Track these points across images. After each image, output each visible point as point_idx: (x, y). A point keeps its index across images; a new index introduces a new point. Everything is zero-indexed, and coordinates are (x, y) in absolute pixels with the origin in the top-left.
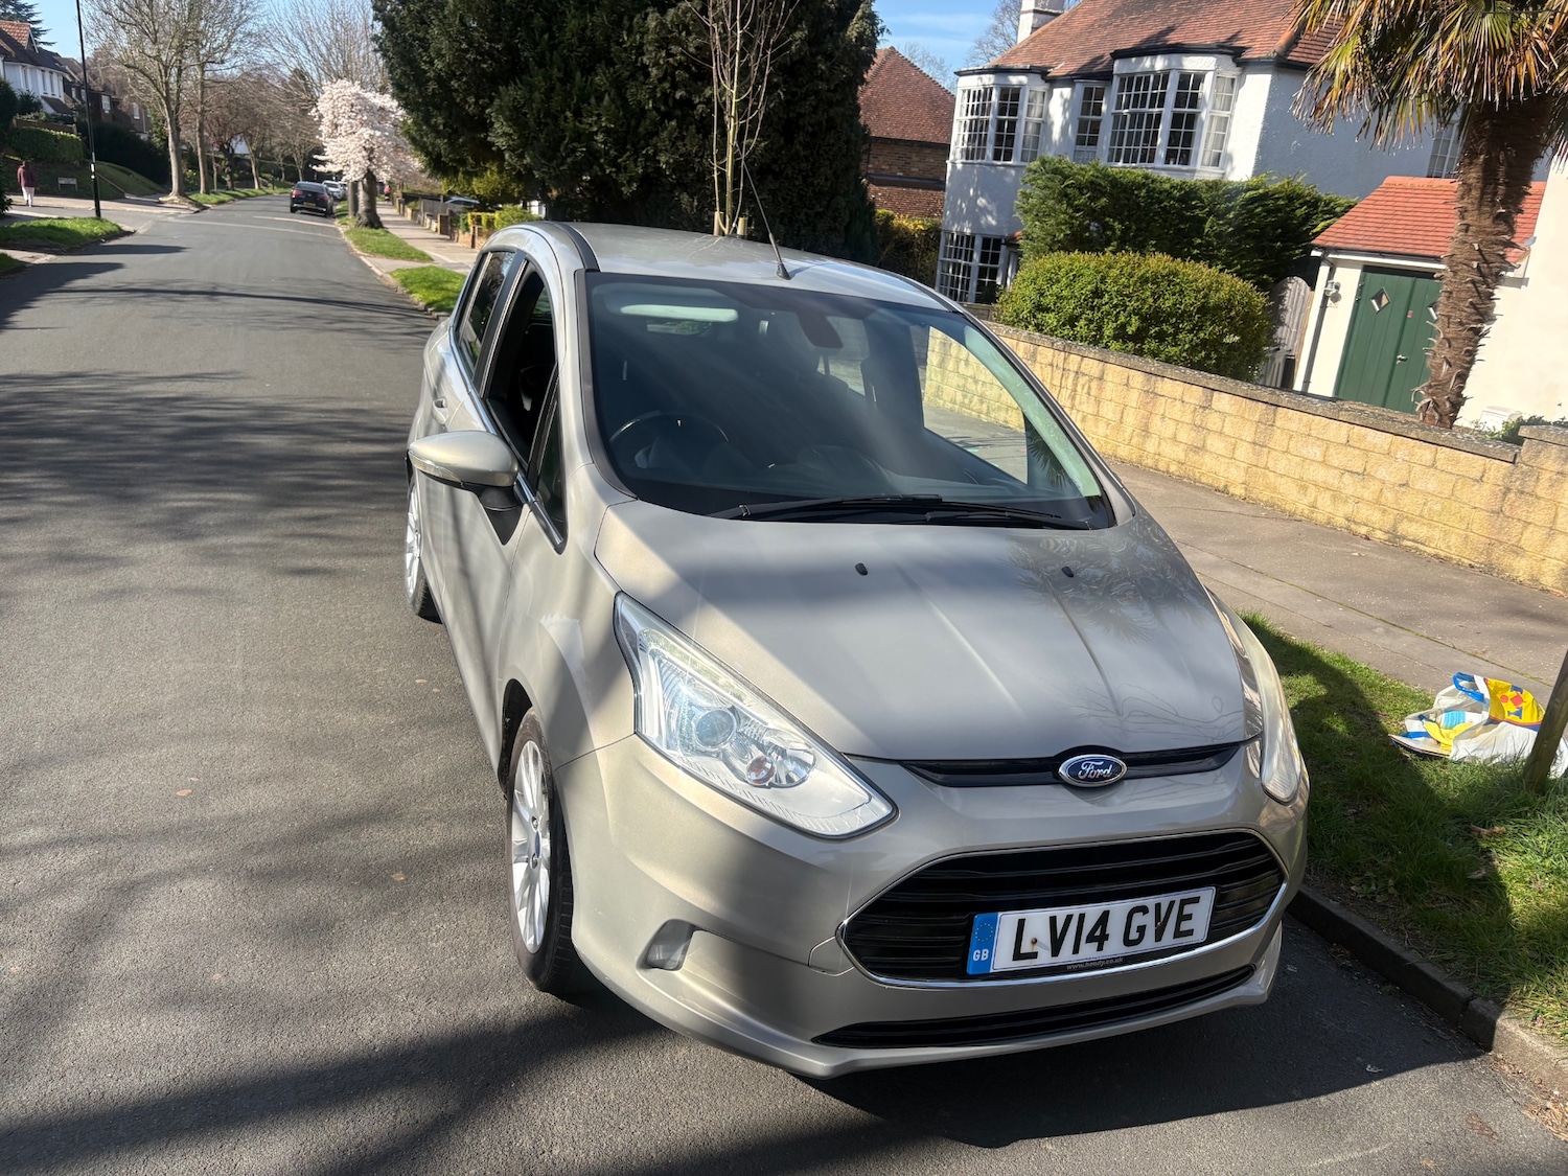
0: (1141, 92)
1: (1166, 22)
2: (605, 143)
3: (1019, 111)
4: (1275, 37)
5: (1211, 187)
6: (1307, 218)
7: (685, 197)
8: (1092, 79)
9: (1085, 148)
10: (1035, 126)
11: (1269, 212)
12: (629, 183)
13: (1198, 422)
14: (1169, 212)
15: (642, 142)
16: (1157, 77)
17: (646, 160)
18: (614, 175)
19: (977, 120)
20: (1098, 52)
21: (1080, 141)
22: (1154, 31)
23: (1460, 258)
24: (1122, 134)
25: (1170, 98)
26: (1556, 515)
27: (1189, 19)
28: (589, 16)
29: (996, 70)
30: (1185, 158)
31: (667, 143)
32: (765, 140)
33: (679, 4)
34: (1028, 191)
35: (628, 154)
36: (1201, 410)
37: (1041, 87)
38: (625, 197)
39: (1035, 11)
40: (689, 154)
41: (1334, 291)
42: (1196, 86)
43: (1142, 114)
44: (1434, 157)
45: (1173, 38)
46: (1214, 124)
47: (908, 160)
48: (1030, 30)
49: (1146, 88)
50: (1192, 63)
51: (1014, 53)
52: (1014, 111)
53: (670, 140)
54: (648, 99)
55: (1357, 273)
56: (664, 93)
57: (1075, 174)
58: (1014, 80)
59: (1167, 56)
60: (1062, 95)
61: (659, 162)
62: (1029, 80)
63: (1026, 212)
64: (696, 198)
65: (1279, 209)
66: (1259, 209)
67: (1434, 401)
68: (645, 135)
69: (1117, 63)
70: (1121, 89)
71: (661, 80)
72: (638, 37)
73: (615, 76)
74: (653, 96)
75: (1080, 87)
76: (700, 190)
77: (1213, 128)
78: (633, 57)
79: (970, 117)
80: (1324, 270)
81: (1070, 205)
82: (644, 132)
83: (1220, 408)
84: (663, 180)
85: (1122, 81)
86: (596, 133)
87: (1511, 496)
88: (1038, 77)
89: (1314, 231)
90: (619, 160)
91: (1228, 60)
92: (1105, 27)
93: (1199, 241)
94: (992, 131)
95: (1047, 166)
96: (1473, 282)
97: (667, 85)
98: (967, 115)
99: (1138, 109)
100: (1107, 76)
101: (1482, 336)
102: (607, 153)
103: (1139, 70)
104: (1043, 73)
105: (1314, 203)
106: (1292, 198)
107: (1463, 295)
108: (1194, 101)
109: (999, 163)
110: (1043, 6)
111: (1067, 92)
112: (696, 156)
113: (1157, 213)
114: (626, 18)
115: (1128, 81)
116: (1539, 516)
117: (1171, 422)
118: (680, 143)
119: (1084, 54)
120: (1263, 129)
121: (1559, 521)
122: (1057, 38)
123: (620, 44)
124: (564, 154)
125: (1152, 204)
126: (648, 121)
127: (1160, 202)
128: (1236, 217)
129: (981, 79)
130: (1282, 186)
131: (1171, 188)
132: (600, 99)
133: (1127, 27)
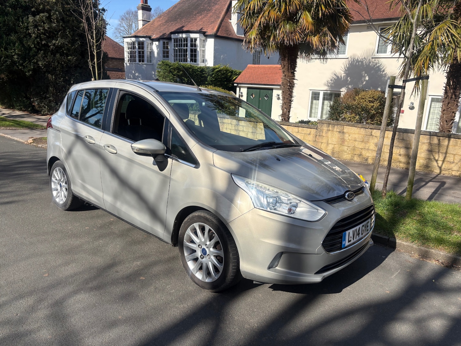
0: (180, 43)
1: (182, 24)
2: (18, 59)
3: (144, 48)
4: (213, 29)
5: (207, 68)
6: (231, 76)
7: (50, 76)
8: (165, 39)
9: (166, 58)
10: (150, 53)
11: (222, 74)
12: (29, 71)
13: (236, 129)
14: (198, 75)
15: (32, 58)
16: (184, 39)
17: (34, 64)
18: (23, 69)
19: (132, 51)
20: (164, 32)
21: (164, 57)
22: (179, 27)
23: (285, 83)
24: (177, 54)
25: (189, 44)
26: (328, 140)
27: (188, 24)
28: (6, 17)
29: (135, 37)
30: (195, 61)
31: (41, 58)
32: (75, 57)
33: (40, 14)
34: (159, 71)
35: (27, 62)
36: (237, 126)
37: (150, 42)
38: (27, 76)
39: (143, 20)
40: (49, 62)
41: (241, 94)
42: (195, 42)
43: (182, 49)
44: (253, 60)
45: (185, 29)
46: (201, 52)
47: (108, 63)
48: (142, 25)
49: (182, 42)
50: (193, 36)
51: (139, 32)
52: (143, 48)
53: (42, 57)
54: (32, 44)
55: (246, 89)
56: (38, 42)
57: (172, 65)
58: (141, 39)
59: (186, 33)
60: (156, 44)
61: (39, 64)
62: (146, 40)
63: (160, 76)
64: (53, 75)
65: (224, 74)
66: (220, 74)
67: (284, 118)
68: (32, 56)
69: (172, 35)
70: (174, 42)
71: (36, 38)
72: (26, 24)
73: (18, 37)
74: (33, 43)
75: (161, 42)
76: (55, 73)
77: (201, 53)
78: (25, 31)
79: (129, 50)
80: (238, 89)
81: (172, 74)
82: (32, 55)
83: (242, 125)
84: (41, 70)
85: (174, 40)
86: (14, 55)
87: (317, 137)
88: (148, 39)
89: (233, 79)
90: (24, 64)
91: (202, 35)
92: (164, 25)
93: (207, 83)
94: (137, 54)
95: (164, 63)
96: (288, 89)
97: (38, 40)
98: (128, 49)
99: (180, 48)
100: (169, 39)
101: (292, 101)
102: (19, 62)
103: (179, 37)
104: (150, 38)
105: (232, 72)
106: (227, 70)
107: (287, 92)
108: (195, 45)
109: (140, 63)
110: (145, 19)
111: (157, 43)
112: (52, 62)
113: (195, 76)
114: (20, 18)
115: (176, 40)
116: (324, 140)
117: (229, 130)
118: (46, 58)
119: (160, 33)
120: (214, 53)
121: (329, 141)
122: (151, 28)
123: (19, 26)
124: (2, 63)
125: (194, 73)
126: (33, 51)
127: (196, 73)
128: (215, 76)
129: (131, 39)
130: (224, 68)
131: (198, 68)
132: (14, 44)
133: (171, 25)
